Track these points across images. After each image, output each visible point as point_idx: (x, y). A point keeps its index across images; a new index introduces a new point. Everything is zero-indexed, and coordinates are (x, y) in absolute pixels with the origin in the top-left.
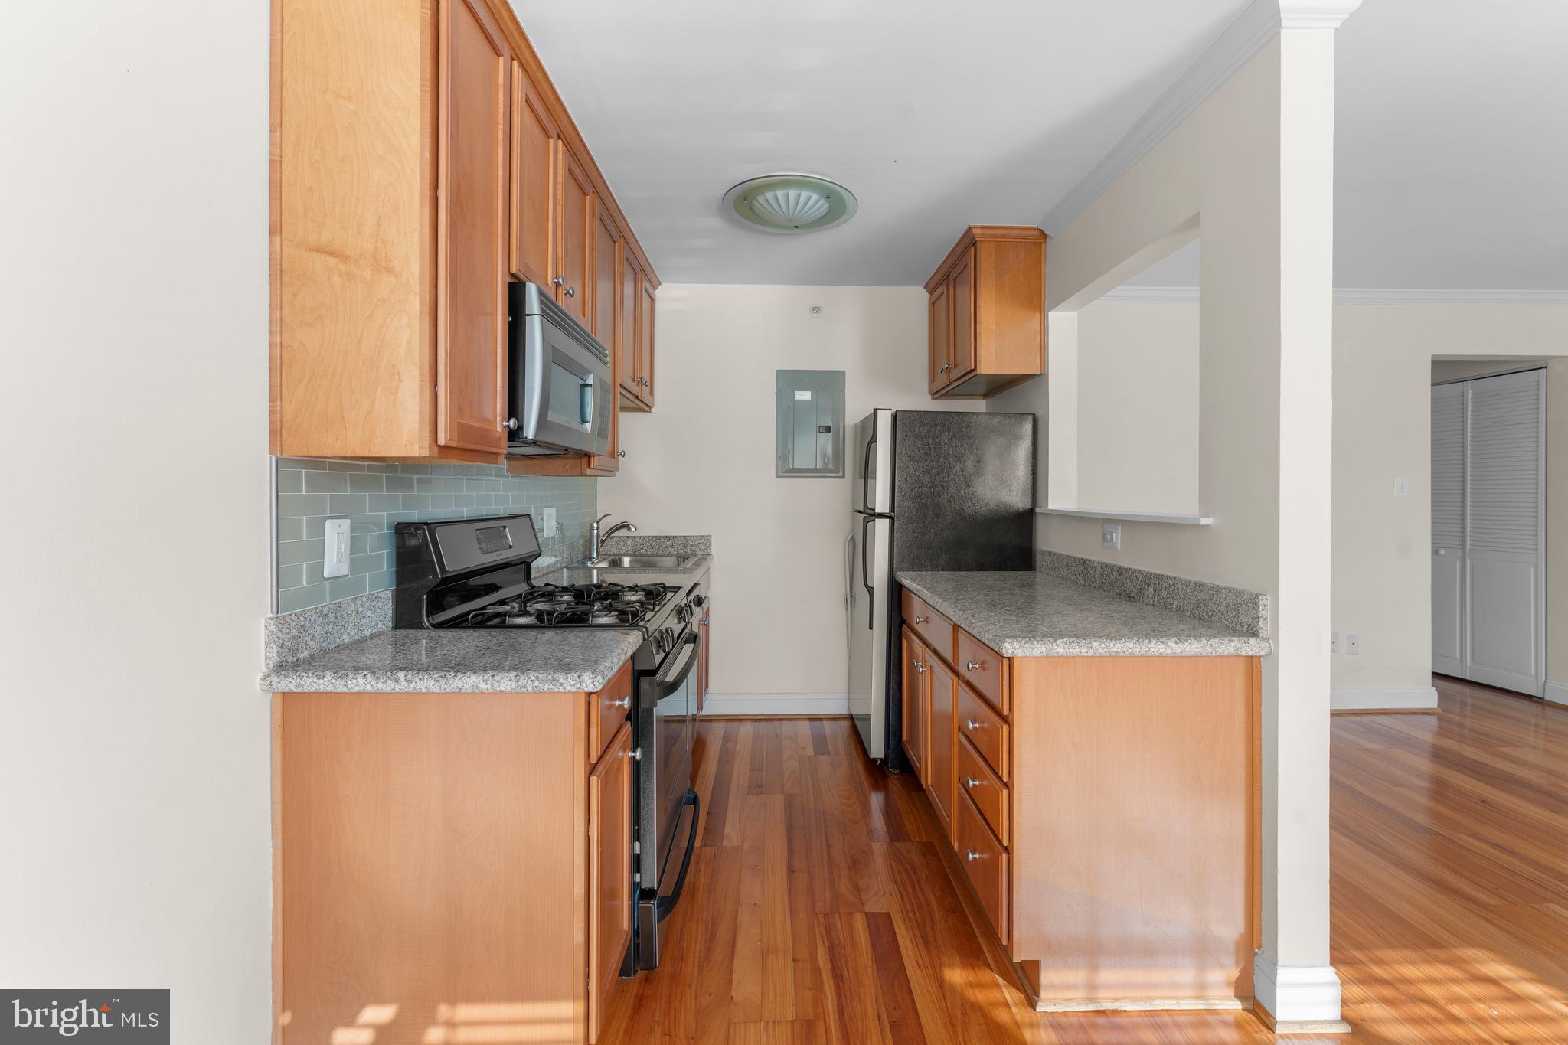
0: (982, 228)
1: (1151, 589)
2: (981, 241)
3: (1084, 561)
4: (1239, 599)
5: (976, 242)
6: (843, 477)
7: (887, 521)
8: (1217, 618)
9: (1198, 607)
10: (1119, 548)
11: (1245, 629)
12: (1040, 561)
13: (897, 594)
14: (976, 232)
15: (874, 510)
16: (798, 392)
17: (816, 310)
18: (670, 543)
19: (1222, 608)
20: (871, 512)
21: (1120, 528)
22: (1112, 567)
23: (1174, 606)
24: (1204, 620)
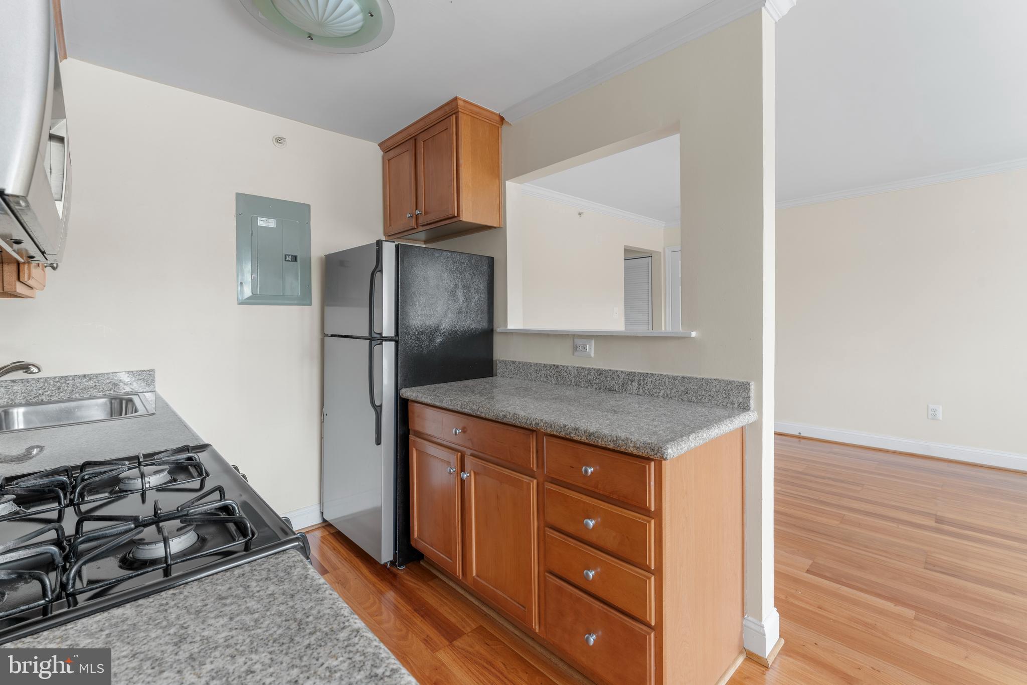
0: (465, 101)
1: (635, 384)
2: (461, 112)
3: (557, 367)
4: (729, 387)
5: (458, 112)
6: (310, 304)
7: (393, 344)
8: (706, 400)
9: (687, 393)
10: (593, 355)
11: (736, 406)
12: (499, 369)
13: (403, 407)
14: (460, 103)
15: (381, 334)
16: (262, 219)
17: (279, 140)
18: (91, 383)
19: (712, 393)
20: (378, 336)
21: (593, 342)
22: (590, 370)
23: (661, 394)
24: (694, 402)
